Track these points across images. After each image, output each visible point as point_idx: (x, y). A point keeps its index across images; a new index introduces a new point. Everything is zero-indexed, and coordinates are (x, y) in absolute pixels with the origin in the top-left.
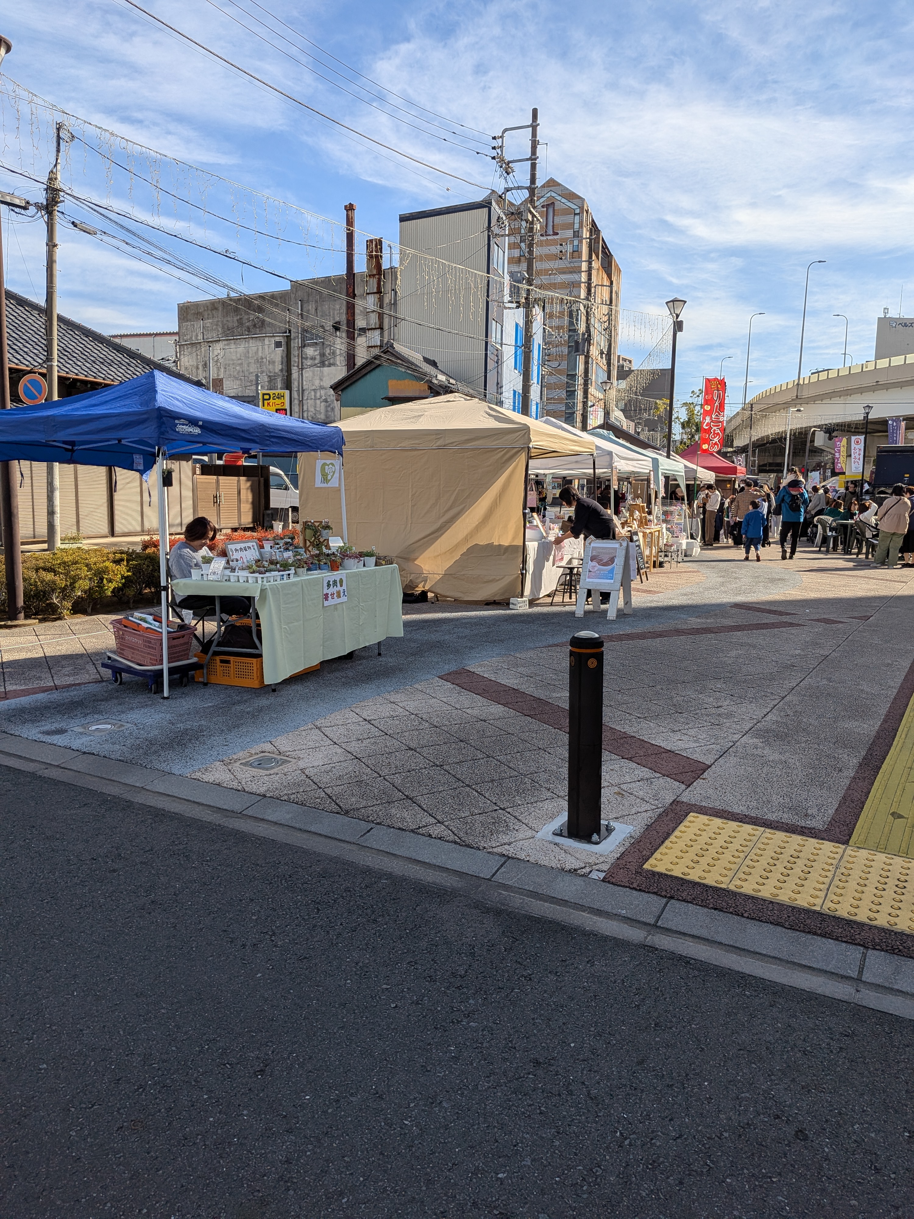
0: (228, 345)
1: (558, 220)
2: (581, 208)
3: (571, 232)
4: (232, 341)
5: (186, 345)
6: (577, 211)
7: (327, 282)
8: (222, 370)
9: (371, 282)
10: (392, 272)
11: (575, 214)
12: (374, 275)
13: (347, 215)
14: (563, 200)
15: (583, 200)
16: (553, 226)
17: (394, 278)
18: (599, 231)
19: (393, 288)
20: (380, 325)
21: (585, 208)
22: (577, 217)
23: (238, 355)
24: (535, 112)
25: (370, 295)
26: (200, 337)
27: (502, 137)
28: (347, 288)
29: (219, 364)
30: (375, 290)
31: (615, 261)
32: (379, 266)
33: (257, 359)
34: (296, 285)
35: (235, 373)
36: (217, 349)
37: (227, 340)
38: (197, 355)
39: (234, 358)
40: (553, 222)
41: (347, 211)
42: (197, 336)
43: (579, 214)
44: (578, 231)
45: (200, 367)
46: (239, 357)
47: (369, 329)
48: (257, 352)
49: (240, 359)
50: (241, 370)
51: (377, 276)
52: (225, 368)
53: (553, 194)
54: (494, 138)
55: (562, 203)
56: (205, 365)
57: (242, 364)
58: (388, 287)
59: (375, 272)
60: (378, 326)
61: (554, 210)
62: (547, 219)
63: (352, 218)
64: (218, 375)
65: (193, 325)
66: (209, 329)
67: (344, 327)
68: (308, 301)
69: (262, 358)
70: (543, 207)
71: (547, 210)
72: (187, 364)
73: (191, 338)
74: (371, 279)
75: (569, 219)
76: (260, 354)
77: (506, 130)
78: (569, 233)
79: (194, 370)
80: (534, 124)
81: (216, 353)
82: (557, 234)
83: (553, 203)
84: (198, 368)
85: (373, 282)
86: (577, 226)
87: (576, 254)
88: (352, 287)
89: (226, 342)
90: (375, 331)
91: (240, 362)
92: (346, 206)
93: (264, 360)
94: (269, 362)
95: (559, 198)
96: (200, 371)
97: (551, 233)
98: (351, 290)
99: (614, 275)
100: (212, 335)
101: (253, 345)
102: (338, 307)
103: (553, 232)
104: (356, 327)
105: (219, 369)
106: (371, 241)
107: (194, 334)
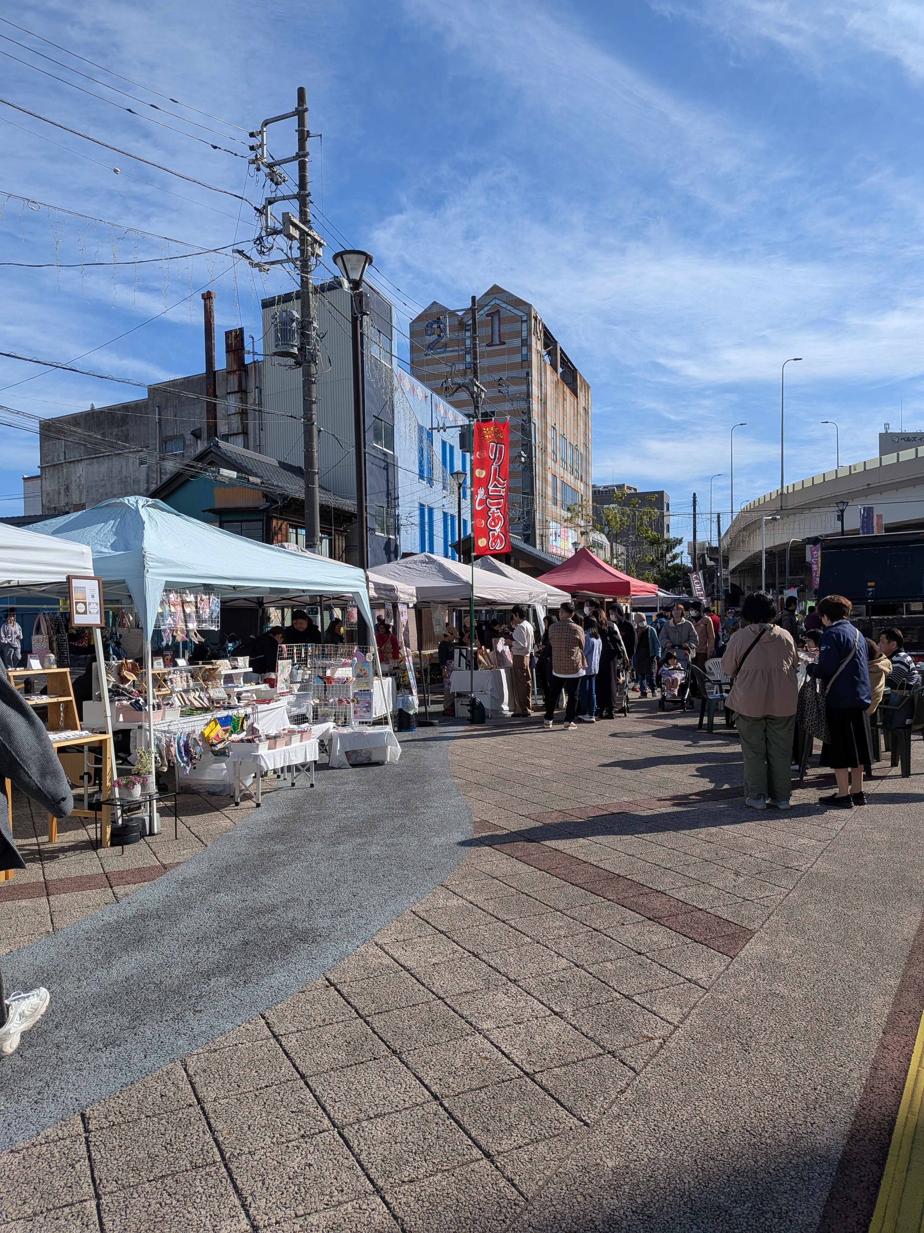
0: (91, 464)
1: (504, 329)
2: (529, 315)
3: (519, 340)
4: (95, 460)
5: (47, 466)
6: (525, 318)
7: (187, 383)
8: (85, 493)
9: (232, 380)
10: (255, 367)
11: (522, 321)
12: (234, 372)
13: (205, 305)
14: (509, 308)
15: (530, 306)
16: (500, 335)
17: (257, 374)
18: (556, 342)
19: (258, 385)
20: (243, 429)
21: (533, 314)
22: (524, 325)
23: (101, 476)
24: (301, 92)
25: (231, 395)
26: (62, 458)
27: (261, 132)
28: (207, 389)
29: (81, 487)
30: (236, 389)
31: (581, 376)
32: (240, 360)
33: (121, 479)
34: (154, 390)
35: (98, 497)
36: (81, 471)
37: (89, 459)
38: (59, 478)
39: (97, 479)
40: (499, 331)
41: (205, 299)
42: (59, 456)
43: (526, 321)
44: (527, 339)
45: (62, 491)
46: (102, 478)
47: (231, 435)
48: (120, 472)
49: (103, 480)
50: (104, 492)
51: (238, 373)
52: (88, 491)
53: (498, 302)
54: (252, 135)
55: (509, 310)
56: (67, 489)
57: (105, 485)
58: (252, 384)
59: (235, 368)
60: (240, 431)
61: (499, 319)
62: (492, 328)
63: (210, 307)
64: (80, 500)
65: (55, 444)
66: (71, 447)
67: (205, 435)
68: (166, 407)
69: (126, 478)
70: (487, 315)
71: (492, 319)
72: (48, 489)
73: (53, 459)
74: (232, 377)
75: (516, 326)
76: (124, 473)
77: (266, 123)
78: (517, 342)
79: (56, 496)
80: (300, 108)
81: (78, 475)
82: (504, 343)
83: (498, 311)
84: (59, 493)
85: (234, 380)
86: (524, 334)
87: (525, 363)
88: (212, 387)
89: (88, 462)
90: (238, 436)
91: (103, 483)
92: (203, 295)
93: (129, 479)
94: (134, 481)
95: (504, 305)
96: (62, 496)
97: (498, 343)
98: (211, 391)
99: (581, 390)
100: (74, 455)
101: (116, 463)
102: (198, 411)
103: (500, 341)
104: (218, 434)
105: (81, 493)
106: (230, 332)
107: (56, 454)
